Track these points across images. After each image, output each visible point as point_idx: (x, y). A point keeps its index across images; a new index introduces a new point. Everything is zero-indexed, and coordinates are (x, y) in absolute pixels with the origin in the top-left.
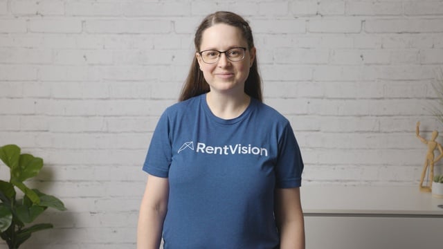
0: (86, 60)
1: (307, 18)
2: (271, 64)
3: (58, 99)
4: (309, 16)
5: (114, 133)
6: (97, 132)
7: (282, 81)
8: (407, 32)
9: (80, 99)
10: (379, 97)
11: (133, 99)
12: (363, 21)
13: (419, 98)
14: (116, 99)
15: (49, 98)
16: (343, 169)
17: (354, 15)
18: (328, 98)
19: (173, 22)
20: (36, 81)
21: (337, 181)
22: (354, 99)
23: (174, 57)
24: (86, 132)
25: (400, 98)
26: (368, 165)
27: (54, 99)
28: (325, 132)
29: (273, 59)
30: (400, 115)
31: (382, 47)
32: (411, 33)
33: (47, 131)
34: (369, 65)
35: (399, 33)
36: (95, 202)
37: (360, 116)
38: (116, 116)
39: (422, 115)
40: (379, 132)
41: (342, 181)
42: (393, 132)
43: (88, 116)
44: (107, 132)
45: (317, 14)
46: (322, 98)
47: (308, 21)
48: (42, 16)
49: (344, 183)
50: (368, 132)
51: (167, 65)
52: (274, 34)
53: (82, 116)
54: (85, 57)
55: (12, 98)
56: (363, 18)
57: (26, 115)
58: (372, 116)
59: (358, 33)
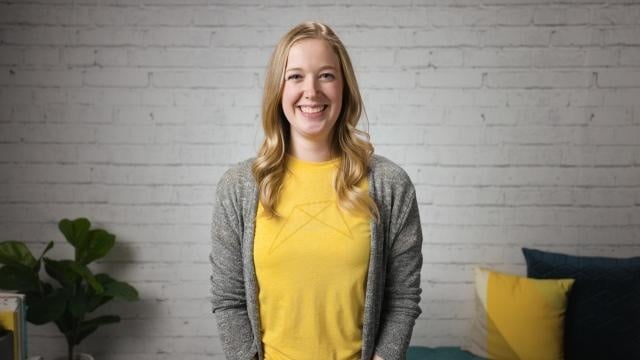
0: (153, 119)
1: (417, 71)
2: (375, 124)
4: (419, 67)
5: (185, 205)
6: (165, 204)
8: (537, 88)
9: (146, 165)
10: (503, 163)
12: (486, 74)
13: (552, 166)
14: (189, 165)
15: (108, 164)
16: (460, 249)
17: (474, 67)
18: (442, 166)
19: (257, 74)
20: (94, 143)
21: (454, 263)
22: (474, 166)
23: (257, 116)
24: (151, 204)
25: (529, 166)
26: (491, 245)
27: (114, 164)
28: (439, 205)
29: (377, 119)
30: (529, 185)
31: (507, 105)
32: (543, 88)
33: (105, 203)
34: (491, 125)
35: (528, 88)
36: (163, 287)
37: (481, 186)
38: (188, 185)
39: (556, 186)
40: (503, 205)
41: (458, 264)
42: (520, 206)
43: (154, 185)
44: (178, 204)
45: (429, 66)
46: (435, 165)
47: (418, 74)
48: (101, 66)
49: (461, 267)
50: (490, 205)
51: (249, 125)
52: (377, 89)
53: (148, 185)
54: (151, 115)
55: (63, 164)
56: (485, 70)
57: (80, 183)
58: (495, 186)
59: (479, 88)
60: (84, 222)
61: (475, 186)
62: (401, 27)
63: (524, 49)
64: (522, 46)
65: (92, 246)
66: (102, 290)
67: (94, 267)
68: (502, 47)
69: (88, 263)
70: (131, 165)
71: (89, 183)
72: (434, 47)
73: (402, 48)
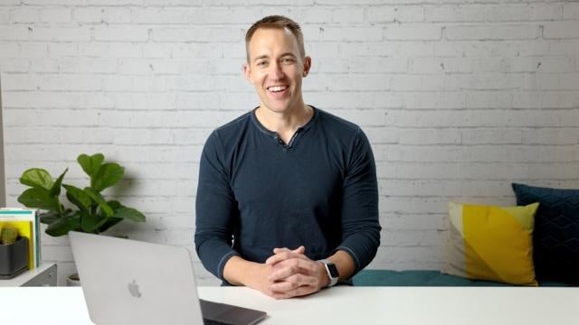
0: (152, 69)
1: (384, 26)
2: (347, 73)
3: (123, 110)
4: (386, 23)
5: (181, 145)
6: (163, 145)
7: (358, 91)
8: (490, 40)
9: (146, 110)
10: (460, 108)
11: (201, 110)
12: (444, 29)
13: (504, 109)
14: (184, 110)
15: (113, 109)
16: (423, 183)
17: (433, 22)
18: (407, 109)
19: (243, 30)
20: (100, 91)
21: (417, 196)
22: (435, 110)
24: (151, 145)
25: (483, 109)
26: (450, 180)
27: (119, 110)
28: (404, 145)
29: (349, 68)
30: (483, 126)
31: (464, 56)
32: (495, 40)
33: (111, 144)
34: (449, 74)
35: (482, 40)
36: (161, 218)
37: (441, 128)
38: (183, 128)
39: (507, 127)
40: (461, 144)
41: (422, 197)
42: (476, 145)
43: (153, 128)
44: (174, 145)
45: (395, 21)
46: (401, 109)
47: (384, 28)
48: (107, 24)
49: (424, 200)
50: (450, 144)
52: (349, 42)
53: (147, 128)
54: (151, 66)
55: (74, 109)
56: (443, 25)
57: (89, 127)
58: (454, 127)
59: (439, 40)
60: (100, 157)
61: (435, 128)
63: (477, 5)
64: (476, 3)
65: (105, 176)
66: (112, 213)
67: (107, 193)
68: (458, 4)
69: (102, 190)
70: (133, 110)
71: (97, 126)
72: (399, 4)
73: (370, 6)
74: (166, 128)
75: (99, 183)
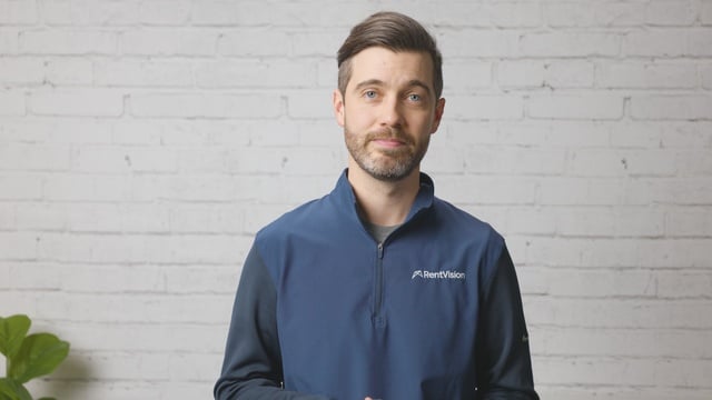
0: (130, 164)
1: (525, 93)
2: (462, 174)
3: (80, 233)
4: (529, 88)
5: (176, 294)
6: (146, 292)
7: (479, 204)
8: (705, 119)
9: (119, 233)
10: (655, 234)
11: (212, 234)
12: (627, 99)
14: (182, 234)
15: (62, 231)
16: (590, 363)
17: (610, 89)
18: (563, 236)
19: (285, 98)
20: (40, 200)
21: (580, 385)
22: (610, 238)
23: (285, 160)
24: (126, 292)
25: (694, 237)
26: (637, 358)
27: (72, 232)
28: (557, 297)
29: (465, 165)
30: (693, 267)
31: (661, 146)
33: (57, 290)
34: (637, 176)
35: (692, 120)
37: (621, 269)
38: (181, 264)
40: (656, 297)
41: (587, 386)
42: (680, 298)
43: (130, 264)
44: (165, 293)
45: (544, 86)
46: (552, 235)
47: (526, 97)
48: (53, 86)
49: (591, 391)
50: (636, 297)
51: (272, 174)
52: (465, 121)
53: (121, 264)
54: (127, 158)
56: (628, 93)
57: (21, 261)
58: (643, 268)
59: (618, 120)
60: (24, 321)
61: (612, 268)
62: (501, 28)
63: (686, 61)
64: (683, 56)
65: (33, 356)
67: (34, 387)
68: (653, 59)
69: (26, 381)
70: (96, 233)
71: (34, 260)
72: (551, 58)
73: (502, 59)
74: (151, 264)
75: (23, 367)
